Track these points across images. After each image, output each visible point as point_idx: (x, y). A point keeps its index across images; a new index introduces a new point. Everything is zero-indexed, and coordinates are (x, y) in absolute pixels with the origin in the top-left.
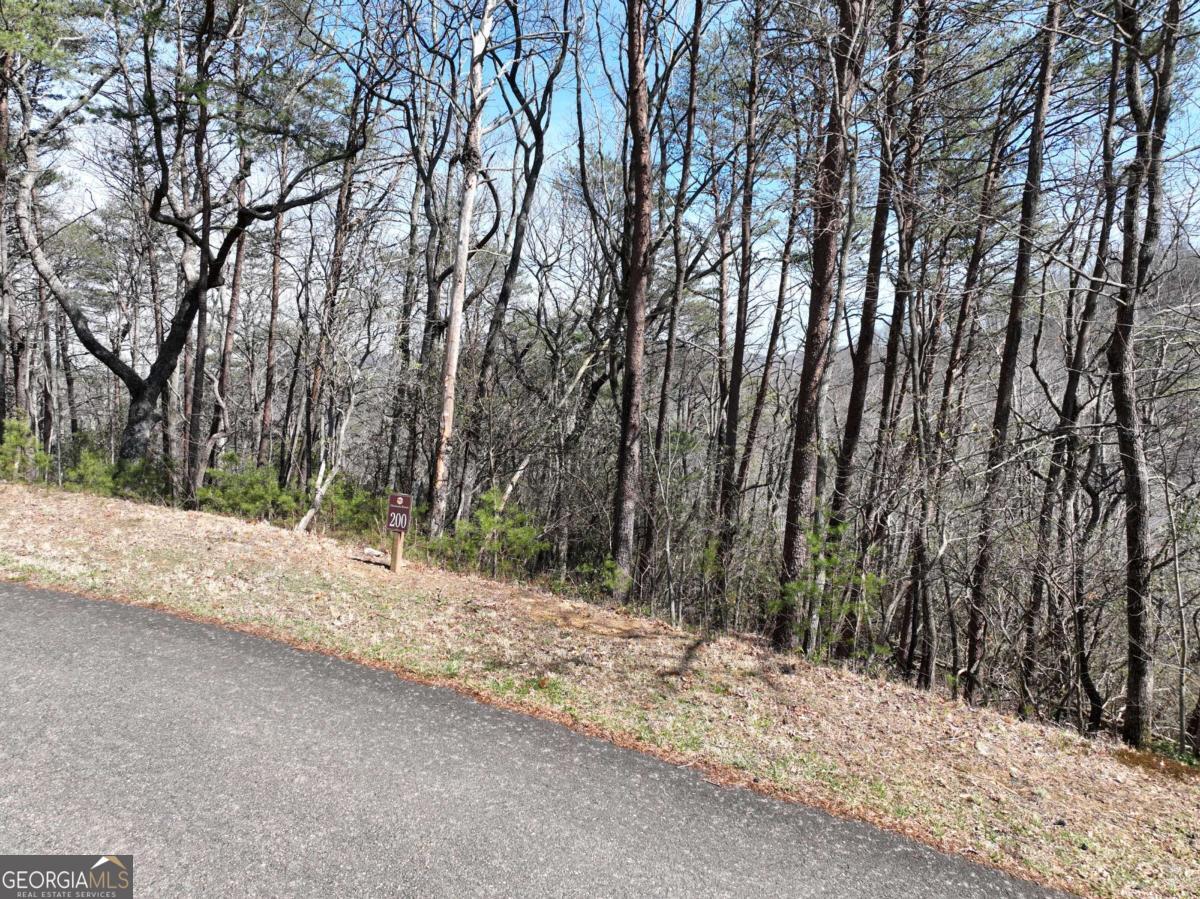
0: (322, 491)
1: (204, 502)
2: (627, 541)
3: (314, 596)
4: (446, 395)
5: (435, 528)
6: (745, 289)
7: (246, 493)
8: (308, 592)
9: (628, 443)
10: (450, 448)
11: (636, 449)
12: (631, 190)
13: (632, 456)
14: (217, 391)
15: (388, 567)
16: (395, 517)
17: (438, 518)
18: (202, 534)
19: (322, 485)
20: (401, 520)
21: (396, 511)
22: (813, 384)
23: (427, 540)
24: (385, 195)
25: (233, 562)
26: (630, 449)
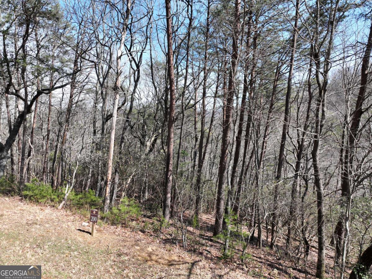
0: (67, 195)
1: (26, 196)
2: (168, 207)
3: (65, 256)
4: (109, 166)
5: (106, 209)
6: (204, 119)
7: (40, 194)
8: (63, 253)
9: (168, 176)
10: (110, 183)
11: (171, 178)
12: (168, 82)
13: (170, 181)
14: (30, 142)
15: (90, 234)
16: (93, 218)
17: (107, 206)
18: (25, 222)
19: (67, 192)
20: (95, 219)
21: (93, 216)
22: (225, 155)
23: (103, 213)
24: (87, 77)
25: (36, 237)
26: (169, 178)
